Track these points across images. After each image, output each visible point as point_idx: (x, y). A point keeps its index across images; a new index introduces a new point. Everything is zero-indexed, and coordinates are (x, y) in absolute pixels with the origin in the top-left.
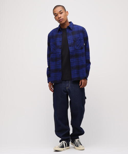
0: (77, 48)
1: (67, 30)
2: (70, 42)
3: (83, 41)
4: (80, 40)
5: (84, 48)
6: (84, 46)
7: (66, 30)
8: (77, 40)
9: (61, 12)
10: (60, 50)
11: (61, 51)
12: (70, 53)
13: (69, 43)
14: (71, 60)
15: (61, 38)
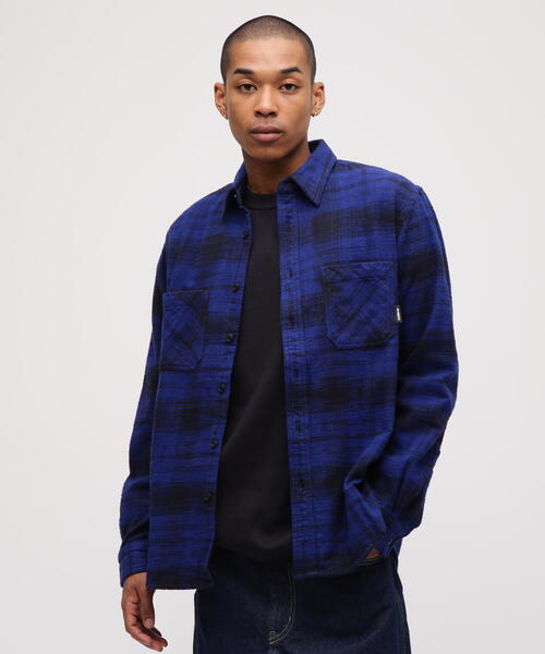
0: (343, 337)
1: (281, 207)
2: (293, 292)
3: (388, 287)
4: (366, 279)
5: (394, 341)
6: (397, 328)
7: (276, 208)
8: (346, 280)
9: (289, 81)
10: (227, 353)
11: (231, 357)
12: (289, 375)
13: (284, 296)
14: (291, 420)
15: (243, 265)
